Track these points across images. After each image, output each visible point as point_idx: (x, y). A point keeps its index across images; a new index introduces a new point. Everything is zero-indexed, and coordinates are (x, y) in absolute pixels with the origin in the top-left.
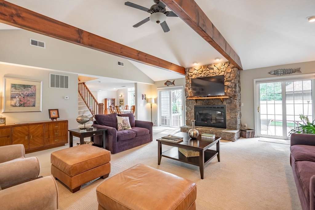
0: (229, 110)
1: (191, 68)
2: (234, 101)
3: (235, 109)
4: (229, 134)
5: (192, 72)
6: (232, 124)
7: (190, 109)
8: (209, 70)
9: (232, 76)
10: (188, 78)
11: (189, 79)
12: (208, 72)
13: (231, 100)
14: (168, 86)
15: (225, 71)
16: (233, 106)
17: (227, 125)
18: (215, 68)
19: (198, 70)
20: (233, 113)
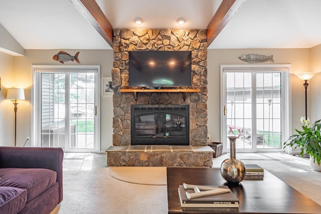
0: (195, 113)
1: (127, 30)
2: (203, 98)
3: (205, 111)
4: (203, 155)
5: (128, 39)
6: (199, 137)
7: (123, 113)
8: (161, 40)
9: (201, 56)
10: (120, 49)
11: (120, 51)
12: (160, 42)
13: (199, 96)
14: (62, 62)
15: (189, 46)
16: (201, 106)
17: (190, 139)
18: (173, 38)
19: (141, 37)
20: (202, 118)
